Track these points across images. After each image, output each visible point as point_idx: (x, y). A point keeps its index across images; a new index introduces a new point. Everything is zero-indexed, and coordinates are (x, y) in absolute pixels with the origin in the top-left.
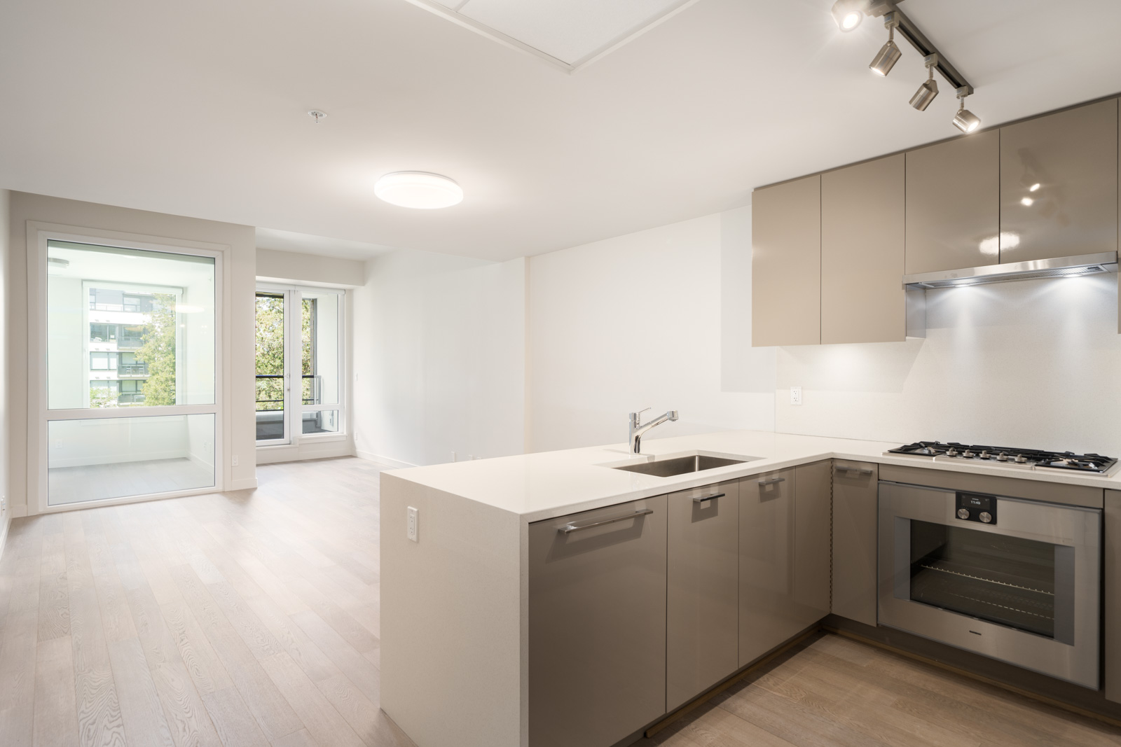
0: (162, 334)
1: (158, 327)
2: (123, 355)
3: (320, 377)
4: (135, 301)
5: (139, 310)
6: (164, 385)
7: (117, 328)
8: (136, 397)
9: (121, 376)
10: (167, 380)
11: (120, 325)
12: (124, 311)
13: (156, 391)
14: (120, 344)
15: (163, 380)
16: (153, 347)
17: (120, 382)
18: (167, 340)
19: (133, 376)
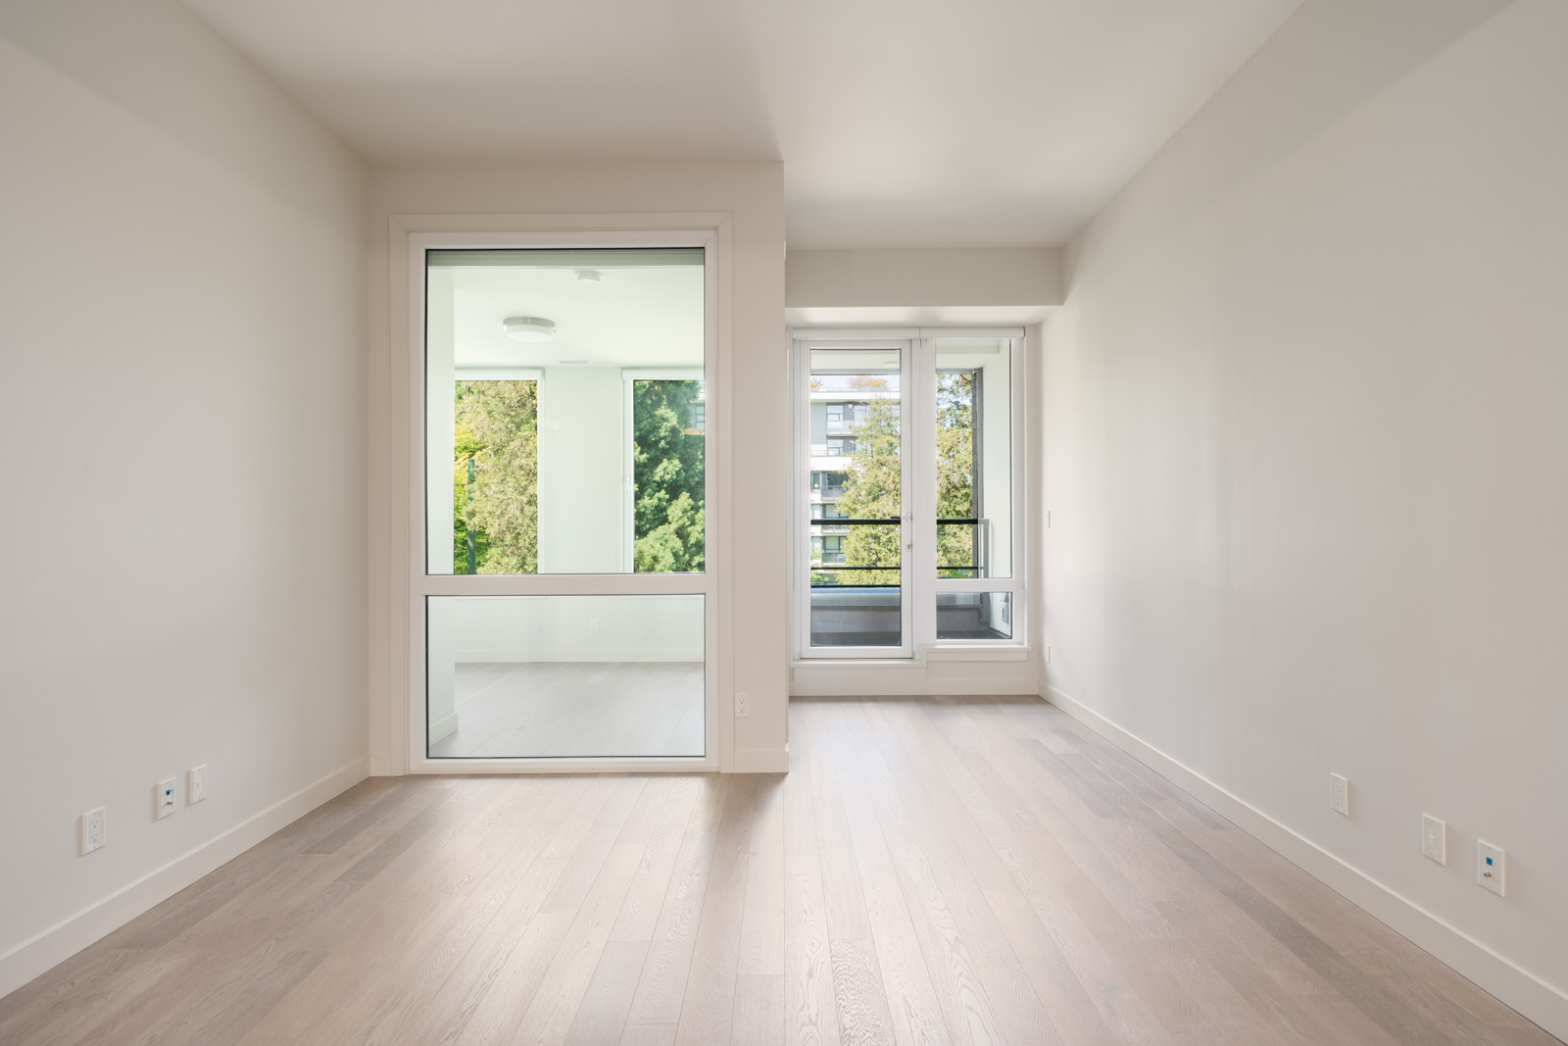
0: (863, 481)
1: (860, 470)
2: (827, 506)
3: (986, 523)
4: (840, 443)
5: (842, 452)
6: (864, 543)
7: (821, 475)
8: (839, 556)
9: (825, 531)
10: (867, 537)
11: (824, 472)
12: (828, 455)
13: (856, 550)
14: (823, 495)
15: (863, 536)
16: (853, 496)
17: (824, 538)
18: (867, 487)
19: (836, 531)
